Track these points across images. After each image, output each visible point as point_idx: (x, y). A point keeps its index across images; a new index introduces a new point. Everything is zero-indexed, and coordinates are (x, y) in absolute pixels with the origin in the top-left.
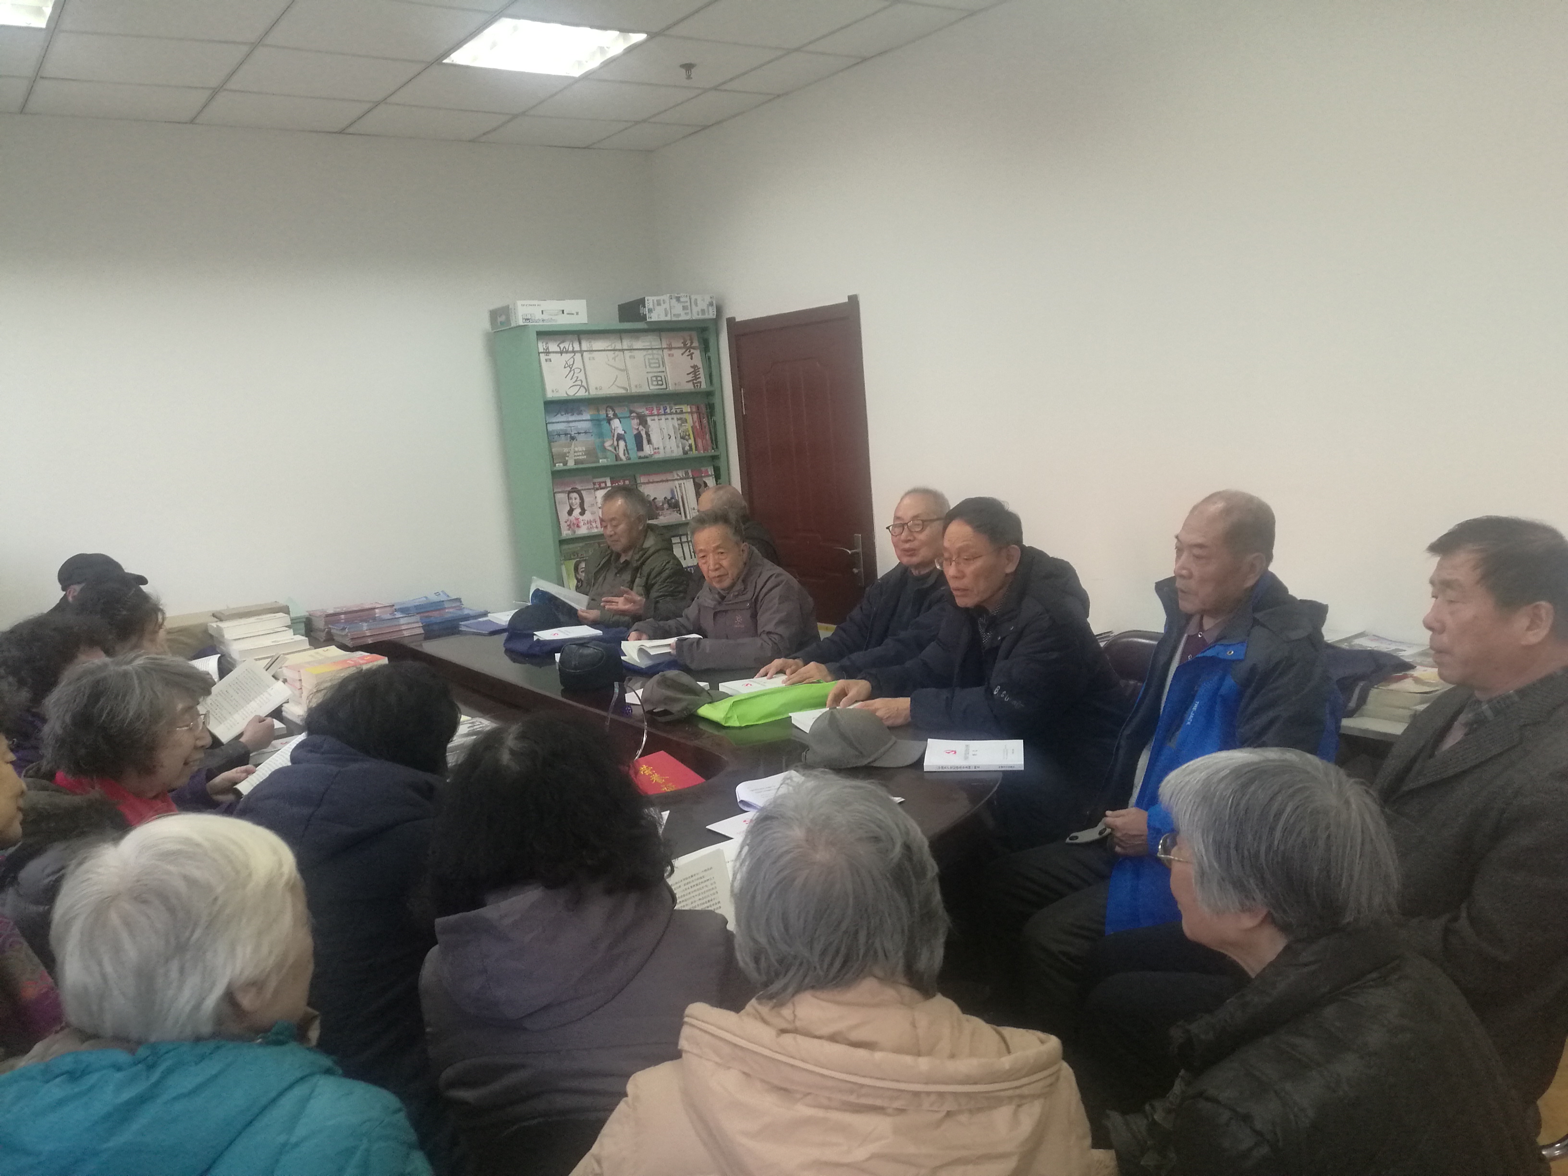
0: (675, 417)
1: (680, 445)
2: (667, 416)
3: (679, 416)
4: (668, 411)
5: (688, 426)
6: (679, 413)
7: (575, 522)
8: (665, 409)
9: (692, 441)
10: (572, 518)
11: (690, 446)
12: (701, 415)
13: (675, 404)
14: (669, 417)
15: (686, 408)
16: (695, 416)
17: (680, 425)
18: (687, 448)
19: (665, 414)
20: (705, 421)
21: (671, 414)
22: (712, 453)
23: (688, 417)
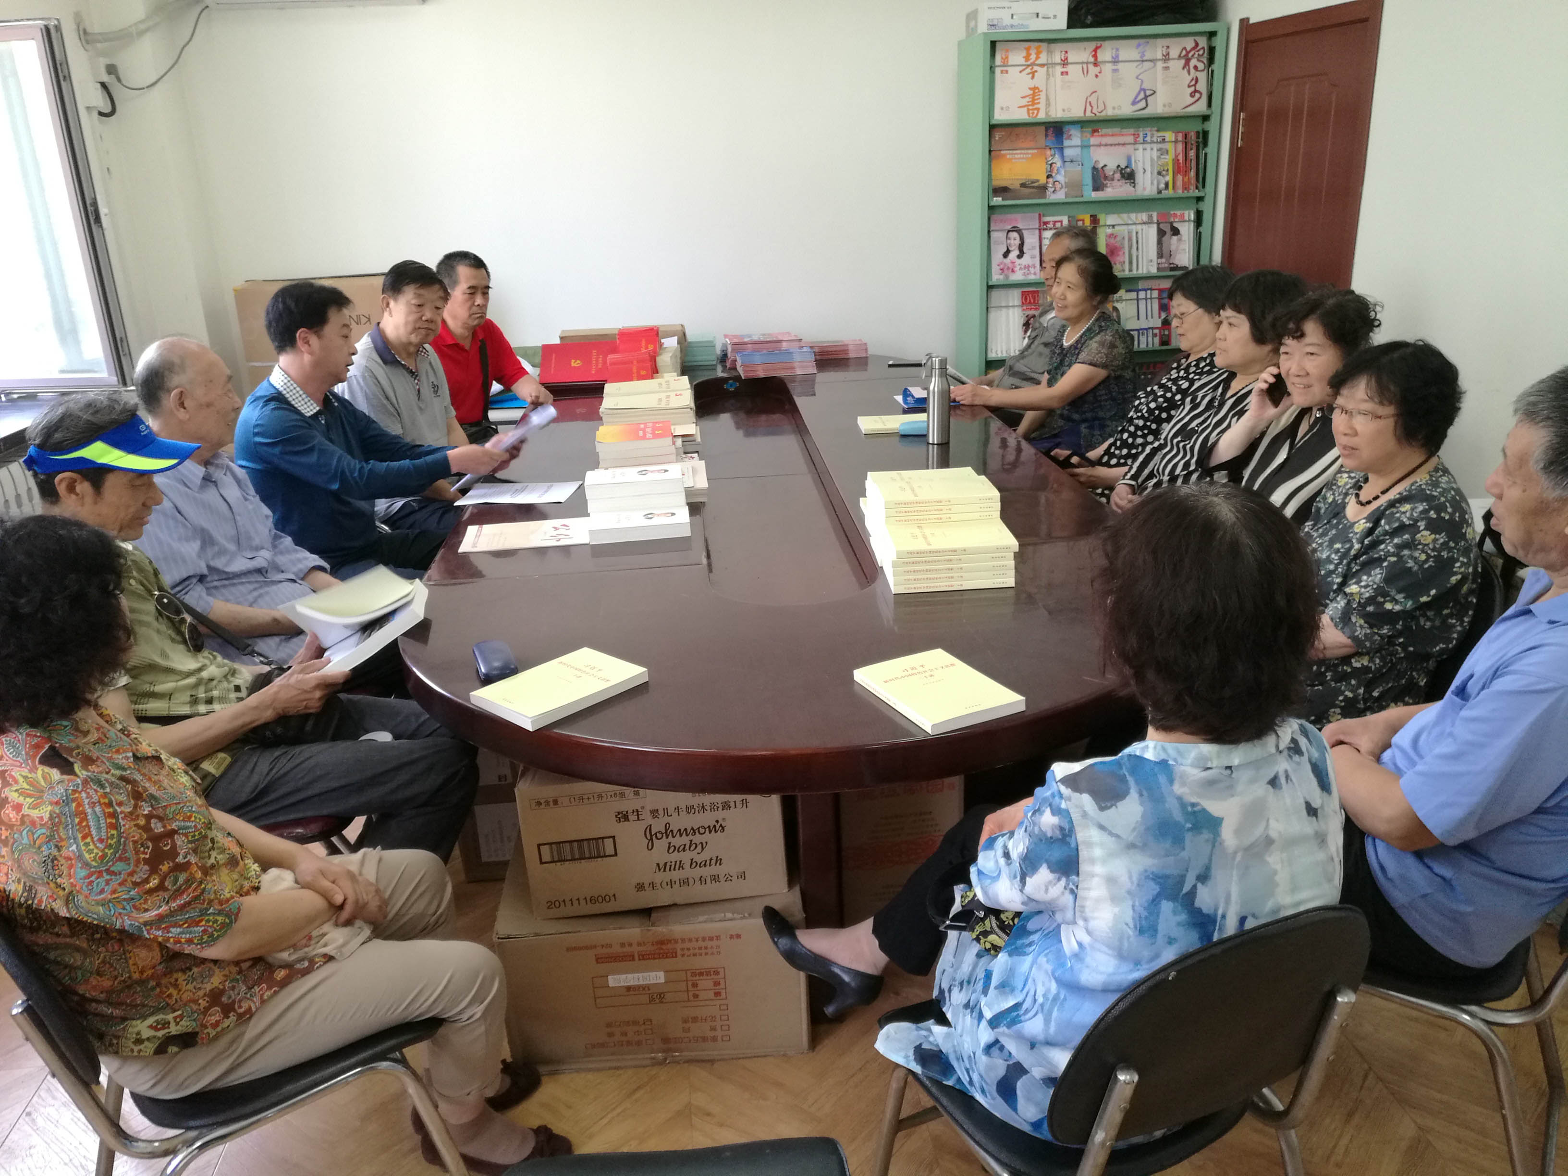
0: (1155, 147)
1: (1155, 182)
2: (1146, 146)
3: (1160, 146)
4: (1148, 139)
5: (1169, 158)
6: (1160, 142)
7: (1010, 265)
8: (1145, 136)
9: (1169, 178)
10: (1007, 261)
11: (1167, 185)
12: (1189, 146)
13: (1158, 131)
14: (1148, 146)
15: (1169, 136)
16: (1180, 147)
17: (1159, 157)
18: (1162, 186)
19: (1144, 142)
20: (1192, 154)
21: (1152, 142)
22: (1197, 193)
23: (1170, 147)
